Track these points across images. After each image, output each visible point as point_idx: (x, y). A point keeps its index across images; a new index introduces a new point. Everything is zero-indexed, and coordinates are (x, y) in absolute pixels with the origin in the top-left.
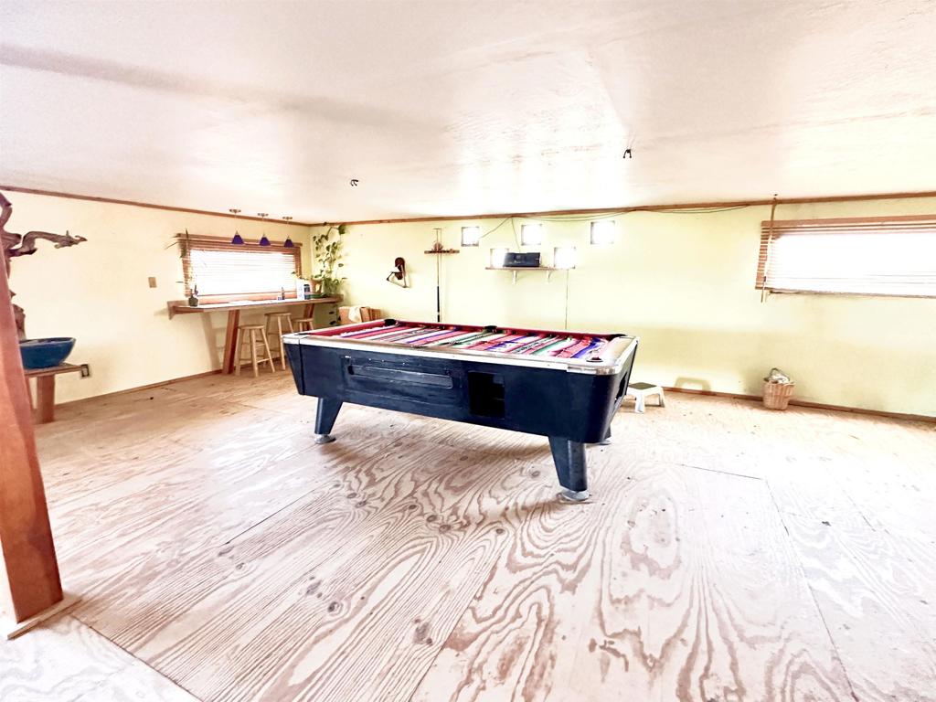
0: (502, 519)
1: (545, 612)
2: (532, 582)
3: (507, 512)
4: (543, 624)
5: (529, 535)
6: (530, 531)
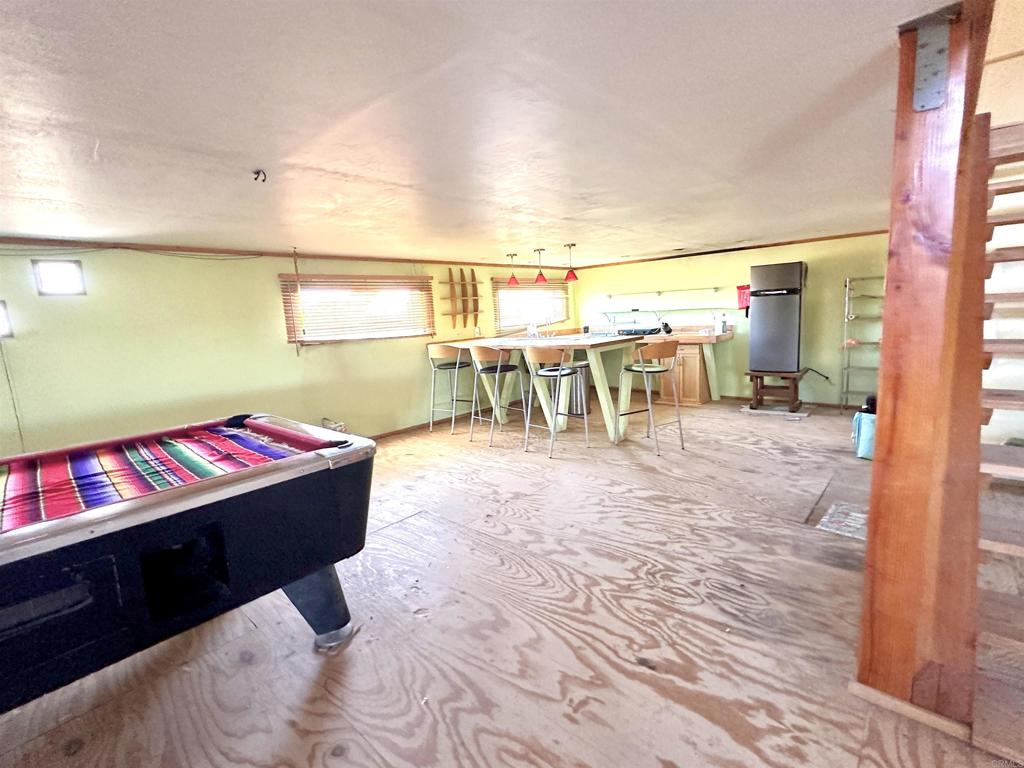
0: (314, 739)
1: (517, 747)
2: (463, 744)
3: (302, 726)
4: (532, 756)
5: (373, 716)
6: (367, 710)
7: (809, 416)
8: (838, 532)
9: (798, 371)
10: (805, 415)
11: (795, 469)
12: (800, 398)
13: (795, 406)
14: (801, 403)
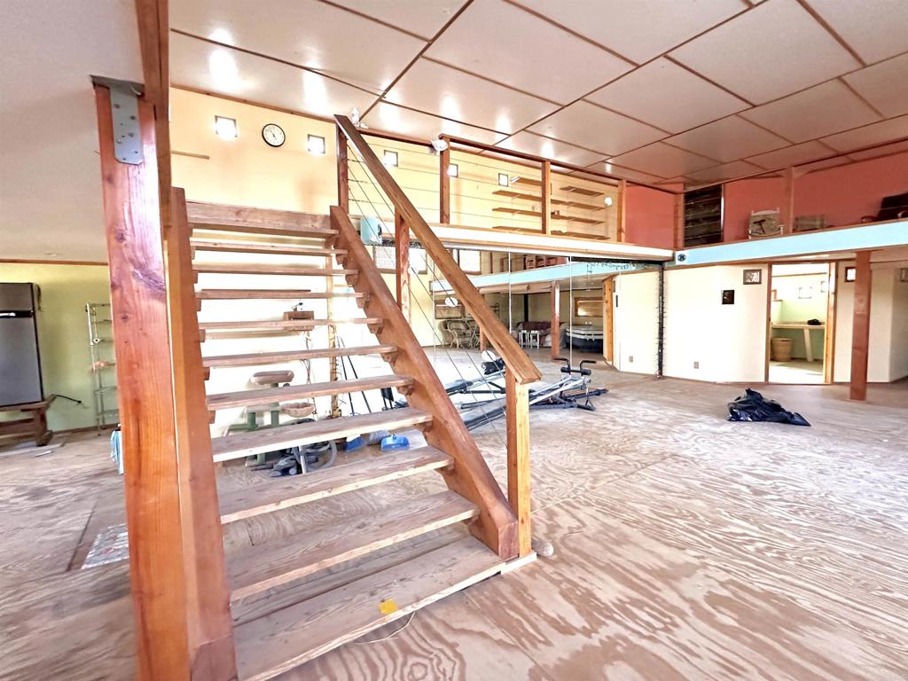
7: (62, 446)
8: (107, 562)
9: (43, 399)
10: (58, 445)
11: (49, 512)
12: (49, 429)
13: (44, 438)
14: (52, 434)
